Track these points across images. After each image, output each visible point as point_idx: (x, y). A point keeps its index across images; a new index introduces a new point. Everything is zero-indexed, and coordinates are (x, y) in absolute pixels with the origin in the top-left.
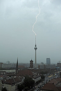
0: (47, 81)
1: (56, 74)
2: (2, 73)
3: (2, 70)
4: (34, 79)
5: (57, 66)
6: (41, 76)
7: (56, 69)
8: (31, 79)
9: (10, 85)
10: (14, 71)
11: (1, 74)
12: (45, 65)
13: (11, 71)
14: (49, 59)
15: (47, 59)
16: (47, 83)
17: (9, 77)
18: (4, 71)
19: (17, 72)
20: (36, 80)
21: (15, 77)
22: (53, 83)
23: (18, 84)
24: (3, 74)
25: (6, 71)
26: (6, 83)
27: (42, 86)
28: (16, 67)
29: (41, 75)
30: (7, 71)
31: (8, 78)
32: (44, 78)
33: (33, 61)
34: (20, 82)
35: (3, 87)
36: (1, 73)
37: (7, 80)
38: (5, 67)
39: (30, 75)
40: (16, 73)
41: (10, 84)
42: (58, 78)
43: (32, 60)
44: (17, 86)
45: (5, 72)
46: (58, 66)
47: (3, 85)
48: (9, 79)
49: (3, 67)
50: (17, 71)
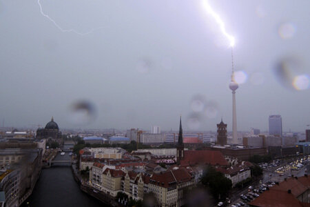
0: (270, 183)
1: (299, 165)
2: (142, 157)
3: (141, 148)
4: (229, 176)
5: (305, 139)
6: (251, 168)
7: (301, 149)
8: (221, 174)
9: (164, 189)
10: (173, 152)
11: (141, 159)
12: (263, 137)
13: (164, 152)
14: (279, 116)
15: (272, 116)
16: (268, 188)
17: (159, 166)
18: (146, 151)
19: (180, 155)
20: (235, 180)
21: (176, 168)
22: (289, 192)
23: (185, 188)
24: (146, 159)
25: (151, 151)
26: (154, 183)
27: (254, 196)
28: (177, 141)
29: (251, 164)
30: (155, 152)
31: (158, 169)
32: (262, 174)
33: (226, 125)
34: (190, 181)
35: (145, 191)
36: (140, 156)
37: (154, 174)
38: (148, 141)
39: (217, 164)
40: (179, 158)
41: (163, 185)
42: (306, 175)
43: (222, 123)
44: (182, 191)
45: (150, 153)
46: (308, 139)
47: (146, 185)
48: (161, 173)
49: (143, 141)
50: (180, 152)
